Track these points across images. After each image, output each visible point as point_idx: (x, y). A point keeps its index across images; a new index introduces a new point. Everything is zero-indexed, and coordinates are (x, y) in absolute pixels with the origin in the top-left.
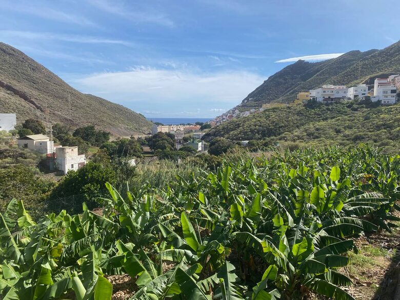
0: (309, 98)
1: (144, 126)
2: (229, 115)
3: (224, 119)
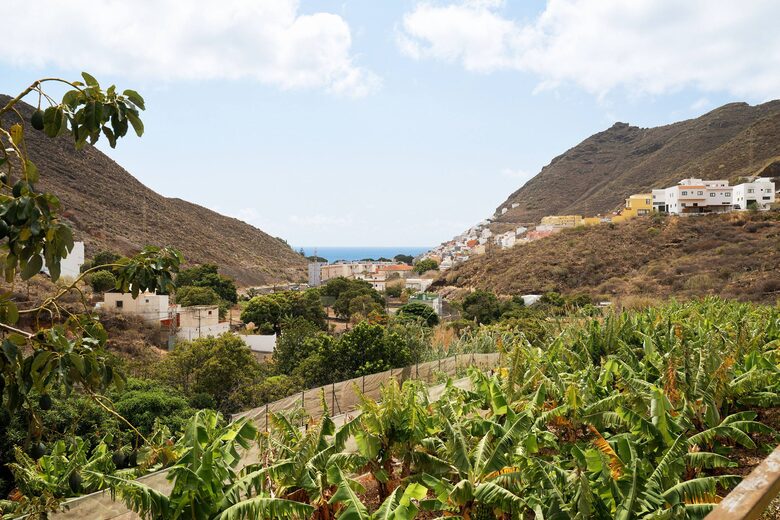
0: (651, 207)
1: (291, 264)
2: (469, 239)
3: (458, 249)
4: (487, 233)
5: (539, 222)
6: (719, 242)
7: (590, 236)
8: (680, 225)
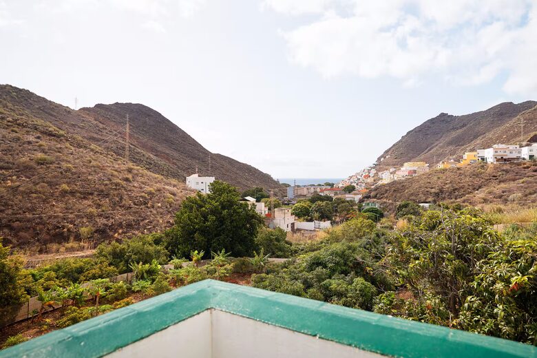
0: (476, 159)
2: (364, 174)
3: (359, 179)
4: (373, 171)
5: (402, 165)
6: (518, 177)
7: (447, 173)
8: (496, 168)
